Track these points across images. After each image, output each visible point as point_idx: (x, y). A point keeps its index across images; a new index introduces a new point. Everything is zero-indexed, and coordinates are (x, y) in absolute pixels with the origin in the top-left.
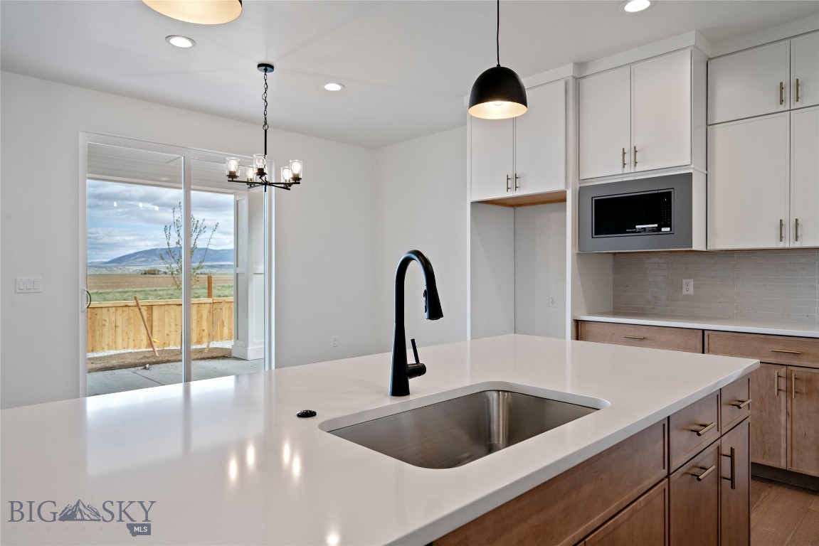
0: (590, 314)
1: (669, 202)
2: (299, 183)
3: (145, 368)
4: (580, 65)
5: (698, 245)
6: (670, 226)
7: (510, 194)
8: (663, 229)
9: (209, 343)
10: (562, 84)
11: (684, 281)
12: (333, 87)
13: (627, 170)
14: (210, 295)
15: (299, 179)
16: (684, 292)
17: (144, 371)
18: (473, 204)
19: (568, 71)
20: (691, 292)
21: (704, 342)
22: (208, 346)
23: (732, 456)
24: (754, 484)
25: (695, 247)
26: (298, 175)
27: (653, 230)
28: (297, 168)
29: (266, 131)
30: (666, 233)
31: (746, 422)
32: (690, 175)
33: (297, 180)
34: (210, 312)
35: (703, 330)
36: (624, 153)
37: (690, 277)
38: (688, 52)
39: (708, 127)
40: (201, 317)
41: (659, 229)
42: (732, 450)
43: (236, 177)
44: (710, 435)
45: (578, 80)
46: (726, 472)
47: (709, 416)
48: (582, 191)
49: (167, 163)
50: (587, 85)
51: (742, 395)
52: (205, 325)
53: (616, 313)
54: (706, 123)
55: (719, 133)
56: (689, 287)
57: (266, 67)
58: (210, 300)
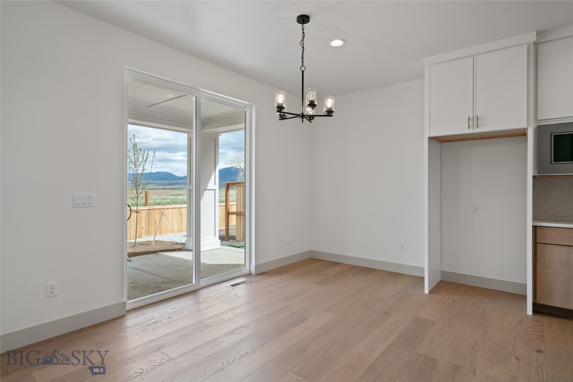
2: (332, 116)
4: (540, 34)
10: (525, 48)
12: (337, 43)
15: (332, 112)
19: (533, 37)
26: (331, 108)
29: (303, 72)
33: (330, 113)
34: (147, 216)
40: (141, 219)
45: (537, 45)
48: (540, 129)
49: (147, 107)
50: (543, 49)
52: (143, 225)
57: (304, 19)
58: (147, 208)
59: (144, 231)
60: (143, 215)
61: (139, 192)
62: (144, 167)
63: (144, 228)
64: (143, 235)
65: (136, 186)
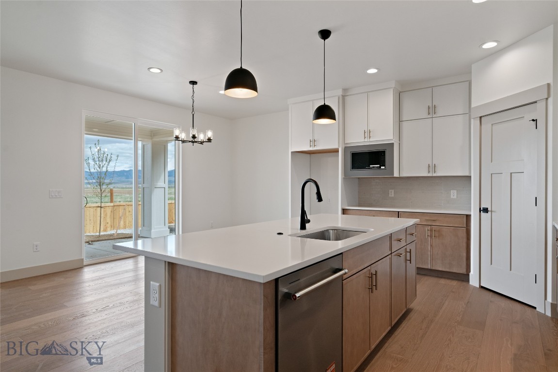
0: (348, 206)
1: (384, 155)
2: (211, 142)
3: (90, 244)
4: (345, 90)
5: (396, 174)
6: (384, 166)
7: (311, 149)
8: (382, 167)
9: (117, 230)
10: (337, 98)
11: (390, 190)
13: (366, 140)
14: (112, 201)
15: (211, 140)
16: (390, 196)
17: (89, 245)
18: (293, 153)
19: (340, 92)
20: (393, 196)
21: (399, 215)
22: (116, 232)
23: (410, 252)
24: (418, 276)
25: (395, 176)
26: (210, 137)
27: (377, 168)
28: (210, 134)
29: (193, 115)
30: (383, 169)
31: (415, 242)
32: (393, 143)
33: (209, 140)
34: (112, 212)
35: (398, 212)
36: (365, 132)
37: (392, 189)
38: (392, 89)
39: (401, 123)
40: (106, 215)
41: (380, 167)
42: (410, 250)
43: (179, 138)
44: (403, 243)
45: (344, 96)
46: (408, 258)
47: (403, 237)
48: (346, 149)
50: (348, 99)
51: (413, 232)
52: (108, 220)
53: (360, 206)
54: (399, 121)
55: (405, 125)
56: (392, 193)
57: (193, 83)
58: (112, 204)
59: (109, 225)
60: (109, 211)
61: (103, 190)
62: (107, 168)
63: (109, 223)
64: (109, 229)
65: (100, 185)
